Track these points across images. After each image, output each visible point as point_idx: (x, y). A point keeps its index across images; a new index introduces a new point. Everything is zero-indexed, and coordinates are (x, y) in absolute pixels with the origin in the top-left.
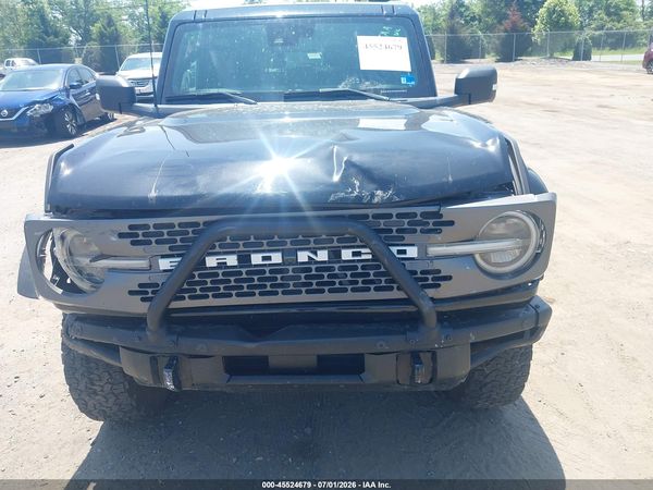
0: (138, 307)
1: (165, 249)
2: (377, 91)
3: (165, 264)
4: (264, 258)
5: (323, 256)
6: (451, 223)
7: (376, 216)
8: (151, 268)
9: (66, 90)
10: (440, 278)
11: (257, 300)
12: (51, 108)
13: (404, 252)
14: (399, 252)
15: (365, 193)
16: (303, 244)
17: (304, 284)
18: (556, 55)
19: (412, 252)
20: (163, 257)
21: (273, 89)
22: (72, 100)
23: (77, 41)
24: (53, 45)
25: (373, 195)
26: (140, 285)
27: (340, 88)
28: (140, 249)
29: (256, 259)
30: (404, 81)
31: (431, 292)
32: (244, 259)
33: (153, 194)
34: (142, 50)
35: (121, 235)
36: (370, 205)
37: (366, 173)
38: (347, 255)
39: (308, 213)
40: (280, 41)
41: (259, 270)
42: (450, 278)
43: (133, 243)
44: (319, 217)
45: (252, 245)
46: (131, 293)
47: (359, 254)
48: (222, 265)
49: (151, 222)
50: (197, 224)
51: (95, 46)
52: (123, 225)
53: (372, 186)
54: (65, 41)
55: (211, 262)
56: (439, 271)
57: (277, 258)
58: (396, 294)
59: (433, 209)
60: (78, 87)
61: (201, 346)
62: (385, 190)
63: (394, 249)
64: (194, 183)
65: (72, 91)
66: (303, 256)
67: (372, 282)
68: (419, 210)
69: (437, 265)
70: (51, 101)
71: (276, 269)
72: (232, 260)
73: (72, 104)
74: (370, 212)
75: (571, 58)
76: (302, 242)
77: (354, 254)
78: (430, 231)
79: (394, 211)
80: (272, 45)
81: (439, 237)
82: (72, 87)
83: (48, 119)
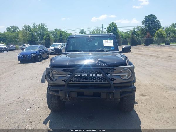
0: (63, 83)
1: (69, 73)
2: (107, 50)
3: (68, 76)
4: (84, 75)
5: (94, 75)
6: (116, 70)
7: (103, 68)
8: (66, 76)
9: (39, 51)
10: (114, 80)
11: (83, 82)
12: (36, 55)
13: (108, 75)
14: (107, 75)
15: (101, 64)
16: (91, 73)
17: (91, 80)
18: (160, 44)
19: (109, 75)
20: (68, 74)
21: (87, 50)
22: (40, 53)
23: (39, 40)
24: (34, 41)
25: (103, 65)
26: (64, 79)
27: (100, 49)
28: (65, 73)
29: (83, 75)
30: (112, 48)
31: (113, 82)
32: (81, 75)
33: (68, 64)
34: (55, 42)
35: (62, 71)
36: (102, 66)
37: (102, 61)
38: (98, 75)
39: (91, 68)
40: (88, 41)
41: (84, 77)
42: (116, 79)
43: (64, 72)
44: (93, 68)
45: (83, 73)
46: (63, 80)
47: (100, 75)
48: (78, 76)
49: (67, 68)
50: (74, 69)
51: (44, 41)
52: (63, 69)
53: (102, 64)
54: (37, 40)
55: (76, 75)
56: (114, 78)
57: (86, 75)
58: (106, 82)
59: (113, 67)
60: (42, 50)
61: (73, 90)
62: (105, 64)
63: (106, 74)
64: (74, 63)
65: (41, 51)
66: (91, 75)
67: (102, 80)
68: (110, 68)
69: (114, 77)
70: (36, 53)
71: (86, 77)
72: (79, 75)
73: (40, 54)
74: (102, 68)
75: (164, 45)
76: (90, 73)
77: (99, 75)
78: (112, 71)
79: (106, 68)
80: (87, 41)
81: (114, 72)
82: (41, 50)
83: (35, 57)
